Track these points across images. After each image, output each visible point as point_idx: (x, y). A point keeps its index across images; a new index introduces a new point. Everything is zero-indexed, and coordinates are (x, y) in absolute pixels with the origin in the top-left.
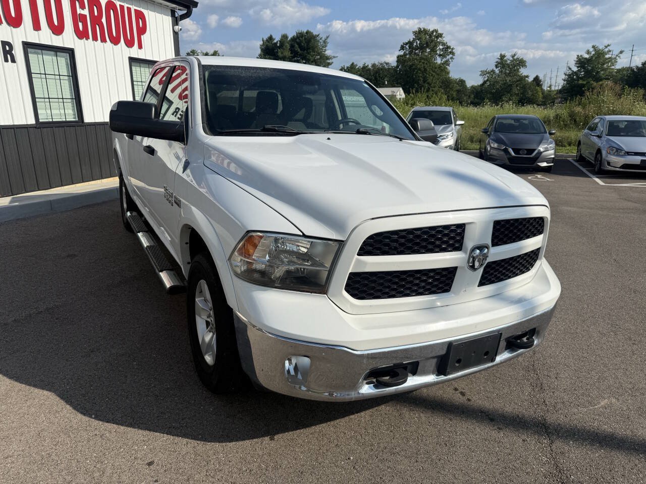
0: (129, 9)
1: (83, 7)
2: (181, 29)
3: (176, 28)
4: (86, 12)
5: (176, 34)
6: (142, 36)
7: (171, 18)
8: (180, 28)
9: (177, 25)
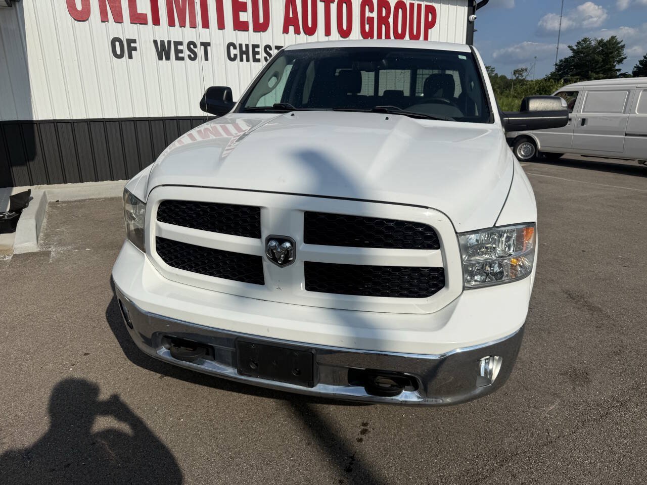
0: (419, 6)
1: (371, 10)
2: (475, 18)
3: (472, 17)
4: (375, 15)
5: (470, 24)
6: (429, 30)
7: (466, 8)
8: (475, 16)
9: (474, 14)
